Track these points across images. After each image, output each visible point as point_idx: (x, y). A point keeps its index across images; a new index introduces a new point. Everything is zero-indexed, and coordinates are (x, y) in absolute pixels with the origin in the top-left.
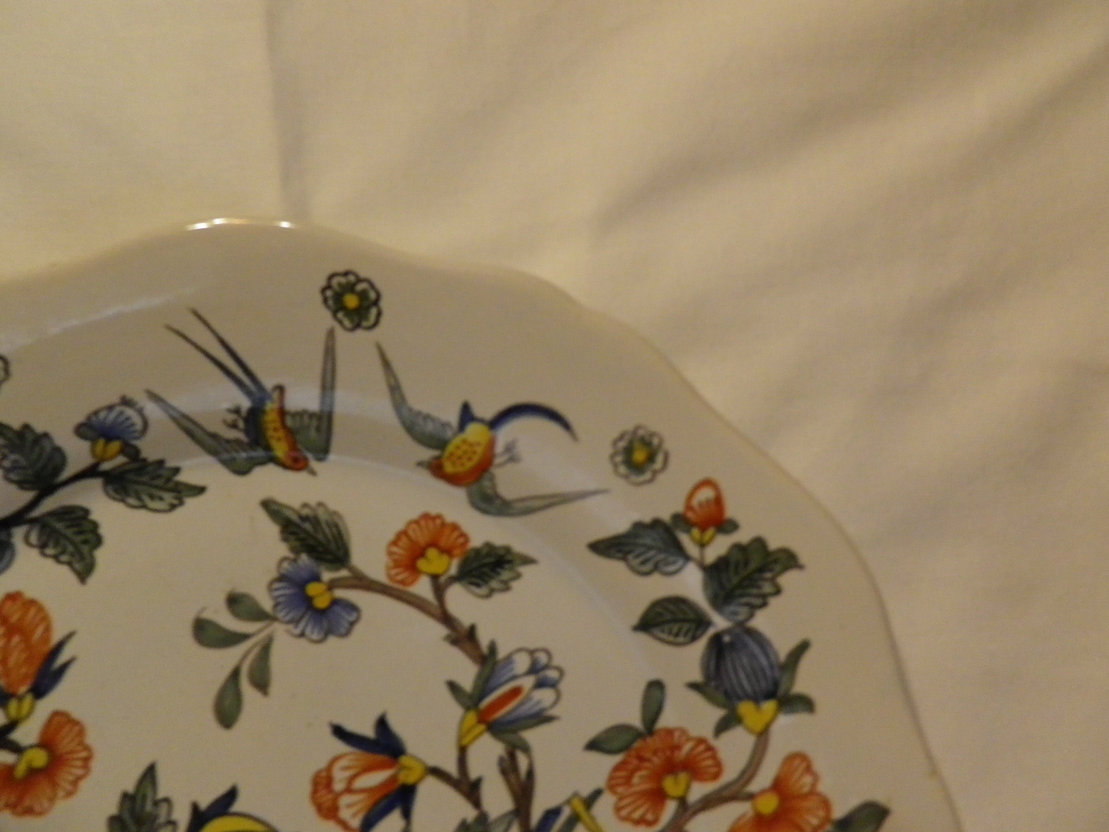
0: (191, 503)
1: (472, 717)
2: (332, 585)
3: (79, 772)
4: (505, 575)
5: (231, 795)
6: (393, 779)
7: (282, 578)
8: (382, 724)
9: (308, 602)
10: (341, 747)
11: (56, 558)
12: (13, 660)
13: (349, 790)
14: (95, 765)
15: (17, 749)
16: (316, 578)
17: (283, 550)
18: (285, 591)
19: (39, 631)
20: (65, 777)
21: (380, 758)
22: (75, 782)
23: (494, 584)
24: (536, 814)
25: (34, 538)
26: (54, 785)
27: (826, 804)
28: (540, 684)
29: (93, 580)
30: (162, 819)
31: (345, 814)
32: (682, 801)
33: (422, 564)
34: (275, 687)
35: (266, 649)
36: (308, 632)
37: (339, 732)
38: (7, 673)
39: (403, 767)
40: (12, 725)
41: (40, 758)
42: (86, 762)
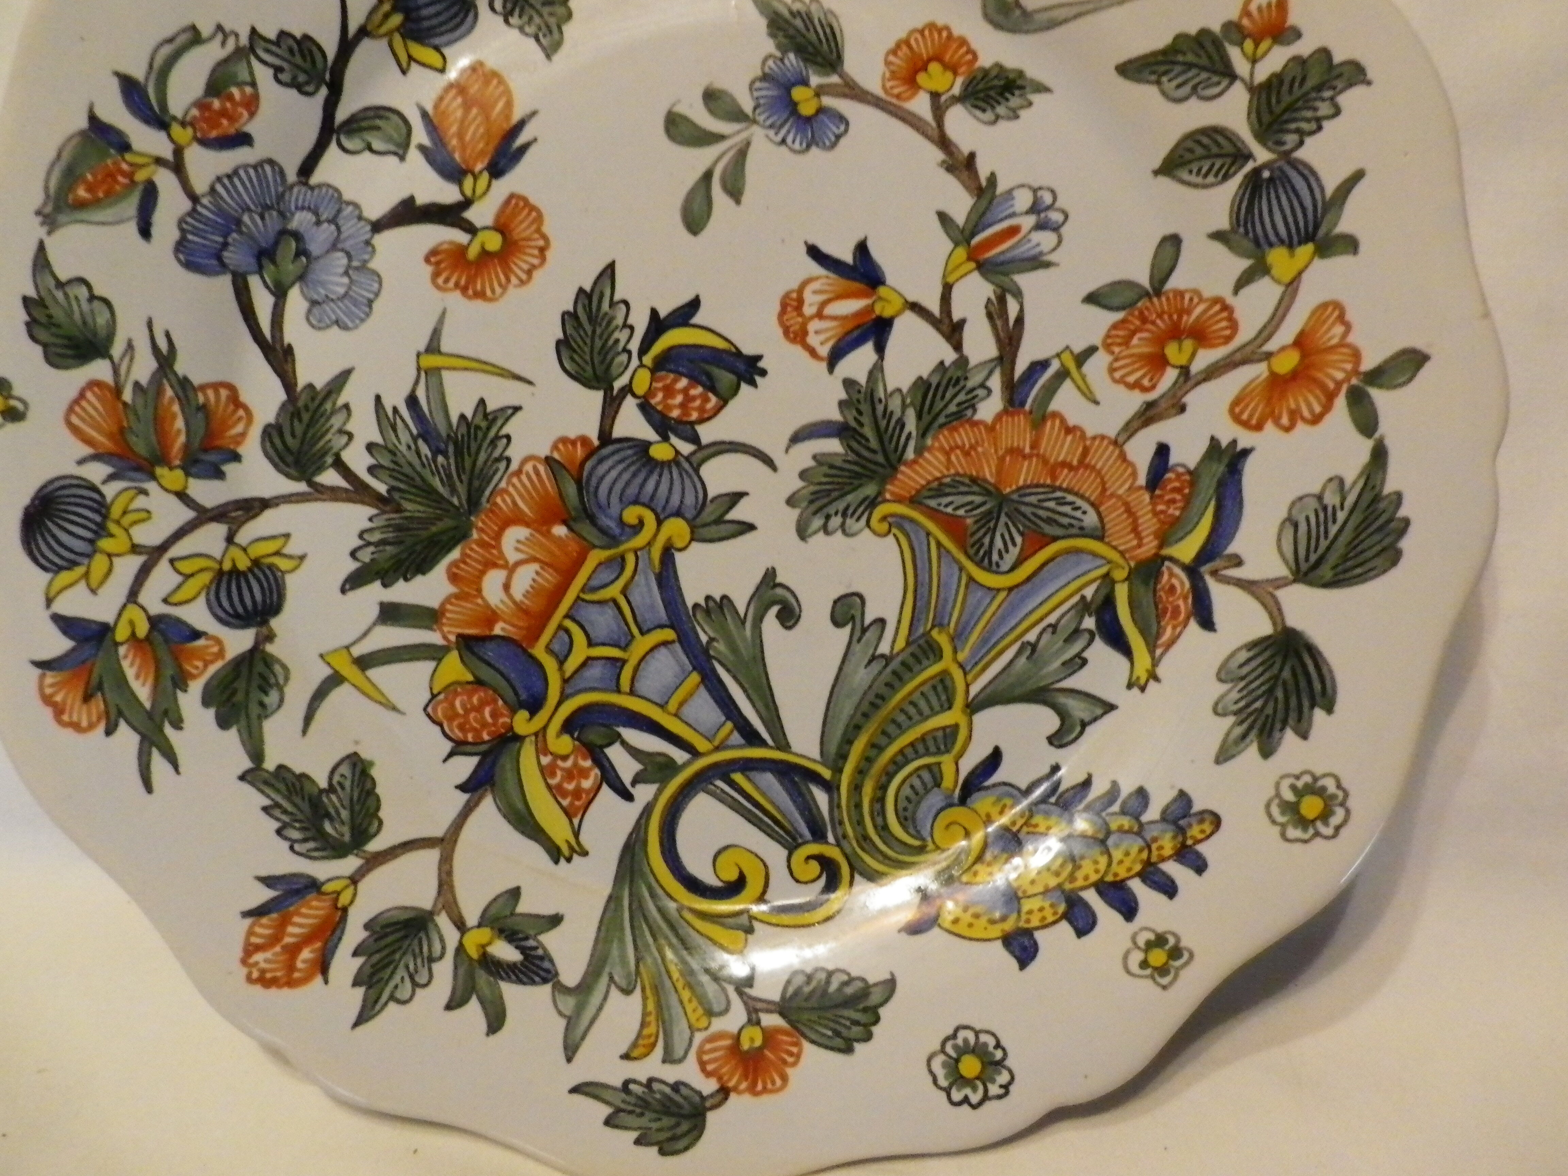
1: (961, 253)
2: (819, 92)
3: (536, 261)
4: (1014, 101)
5: (694, 305)
6: (870, 309)
7: (765, 77)
8: (862, 248)
9: (792, 107)
10: (815, 269)
11: (521, 29)
12: (469, 134)
13: (820, 315)
14: (552, 255)
15: (471, 229)
16: (803, 82)
17: (769, 46)
18: (766, 91)
19: (500, 106)
20: (520, 264)
21: (856, 286)
22: (530, 272)
23: (1001, 110)
24: (1021, 366)
26: (508, 272)
27: (1356, 355)
28: (1041, 226)
29: (560, 57)
30: (619, 321)
31: (813, 340)
32: (1185, 371)
33: (921, 78)
34: (747, 197)
35: (742, 154)
36: (789, 140)
37: (814, 252)
38: (463, 147)
39: (880, 298)
40: (467, 203)
41: (493, 242)
42: (543, 251)
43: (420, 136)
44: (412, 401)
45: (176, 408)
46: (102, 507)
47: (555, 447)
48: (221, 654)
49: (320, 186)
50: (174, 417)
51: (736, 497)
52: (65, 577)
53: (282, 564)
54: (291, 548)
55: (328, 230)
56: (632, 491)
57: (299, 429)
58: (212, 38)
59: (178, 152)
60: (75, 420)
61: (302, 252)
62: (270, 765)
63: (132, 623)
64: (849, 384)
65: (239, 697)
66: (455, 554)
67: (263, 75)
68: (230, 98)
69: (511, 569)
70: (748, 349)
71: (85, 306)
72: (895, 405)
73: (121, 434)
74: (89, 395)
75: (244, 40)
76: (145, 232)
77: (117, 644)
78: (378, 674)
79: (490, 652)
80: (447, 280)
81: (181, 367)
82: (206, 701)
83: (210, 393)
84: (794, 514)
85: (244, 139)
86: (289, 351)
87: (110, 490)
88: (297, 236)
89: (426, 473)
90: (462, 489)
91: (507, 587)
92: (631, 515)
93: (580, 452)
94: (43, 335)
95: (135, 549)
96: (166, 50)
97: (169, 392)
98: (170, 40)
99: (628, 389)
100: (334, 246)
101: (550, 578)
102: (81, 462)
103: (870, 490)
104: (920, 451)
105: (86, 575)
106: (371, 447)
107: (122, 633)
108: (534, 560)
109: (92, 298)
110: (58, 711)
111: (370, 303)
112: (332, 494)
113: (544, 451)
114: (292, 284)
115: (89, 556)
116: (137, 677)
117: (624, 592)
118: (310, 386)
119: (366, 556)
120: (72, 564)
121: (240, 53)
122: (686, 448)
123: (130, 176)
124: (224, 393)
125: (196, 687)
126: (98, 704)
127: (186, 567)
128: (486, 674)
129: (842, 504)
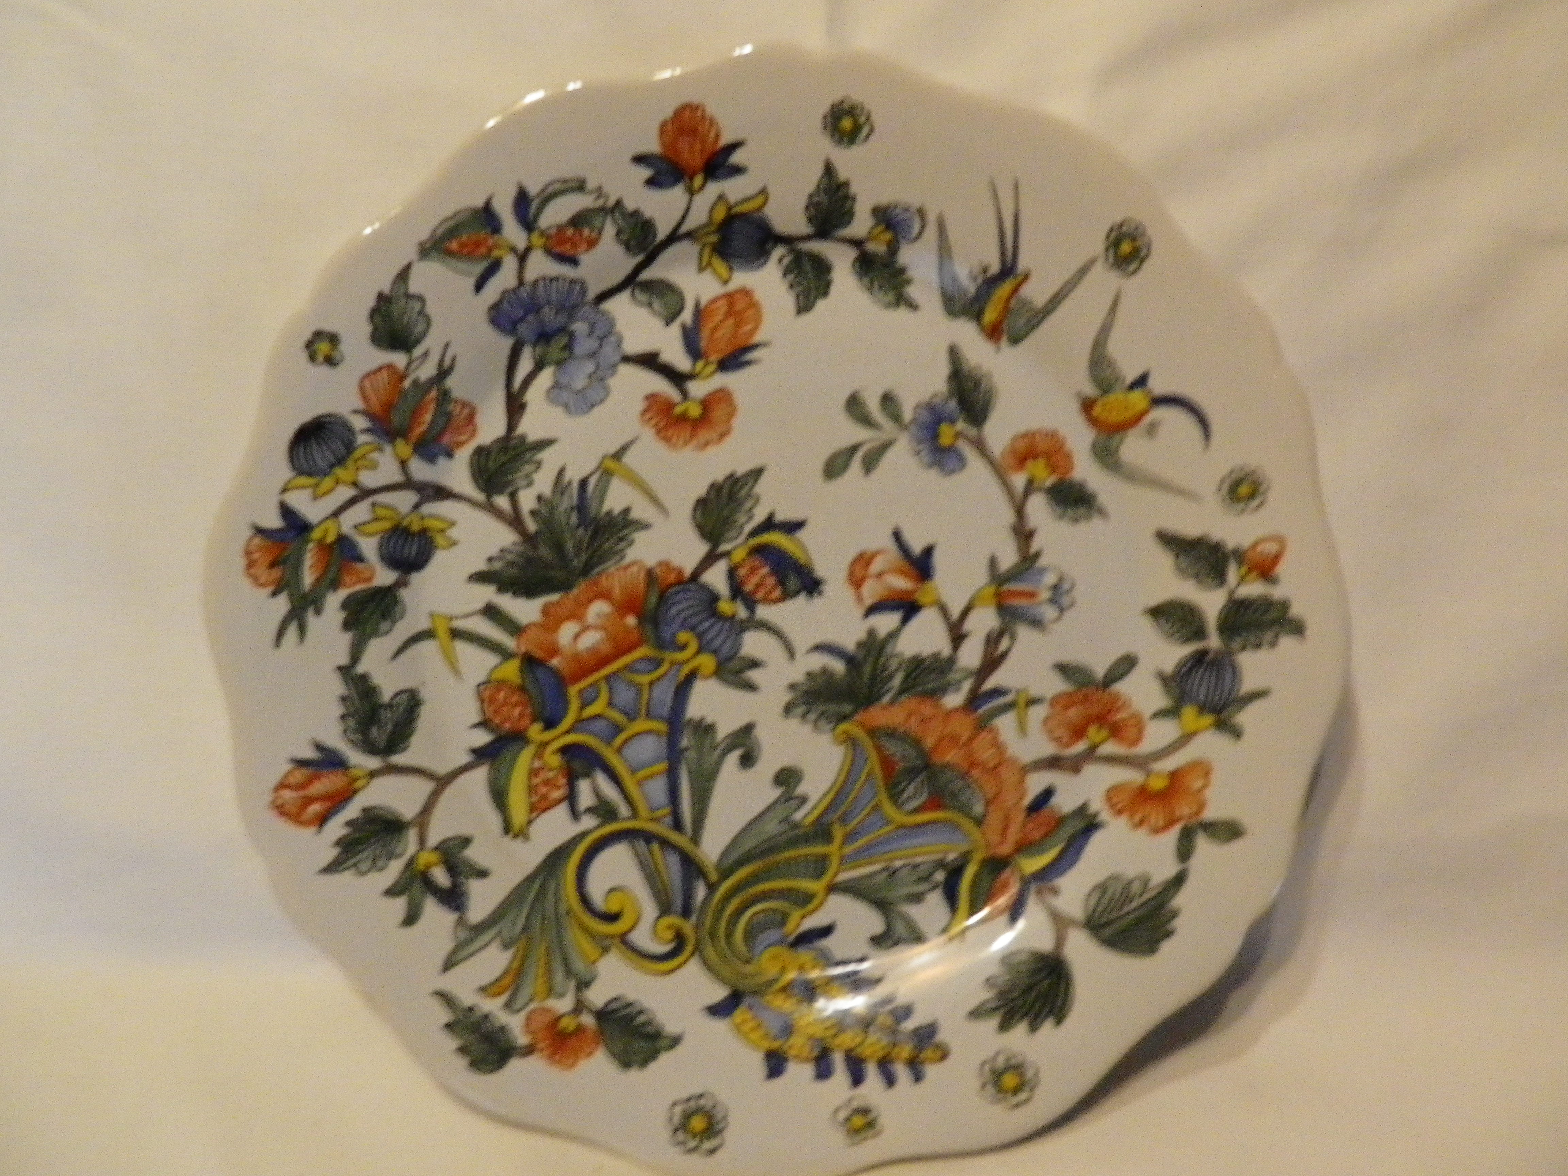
0: (903, 311)
1: (991, 590)
2: (958, 435)
3: (716, 438)
4: (1081, 512)
5: (800, 525)
6: (912, 592)
7: (929, 406)
8: (928, 551)
9: (936, 435)
10: (891, 546)
11: (791, 286)
12: (719, 334)
13: (878, 577)
14: (728, 441)
15: (685, 395)
16: (953, 422)
17: (943, 387)
18: (925, 416)
19: (748, 328)
20: (704, 435)
21: (912, 572)
22: (707, 444)
23: (1070, 512)
24: (990, 683)
25: (786, 261)
26: (692, 436)
27: (1201, 806)
28: (1053, 601)
29: (805, 317)
30: (746, 507)
31: (865, 591)
32: (1093, 749)
33: (1029, 464)
34: (876, 474)
35: (886, 446)
36: (923, 454)
37: (897, 536)
38: (710, 341)
39: (922, 588)
40: (691, 376)
41: (695, 411)
42: (723, 435)
43: (687, 316)
44: (583, 484)
45: (432, 407)
46: (350, 447)
47: (660, 564)
48: (369, 579)
49: (604, 313)
50: (427, 411)
51: (756, 664)
52: (303, 480)
53: (439, 540)
54: (453, 533)
55: (593, 343)
56: (694, 621)
57: (502, 459)
58: (591, 192)
59: (528, 250)
60: (367, 384)
61: (569, 347)
62: (360, 669)
63: (326, 532)
64: (871, 633)
65: (366, 614)
66: (554, 597)
67: (610, 230)
68: (581, 233)
69: (586, 628)
70: (819, 572)
71: (414, 316)
72: (894, 664)
73: (389, 407)
74: (385, 373)
75: (611, 202)
76: (479, 287)
77: (309, 540)
78: (461, 646)
79: (540, 673)
80: (650, 419)
81: (451, 382)
82: (344, 607)
83: (458, 408)
84: (788, 696)
85: (573, 261)
86: (522, 407)
87: (362, 439)
88: (571, 336)
89: (568, 535)
90: (583, 557)
91: (576, 637)
92: (683, 636)
93: (672, 578)
94: (378, 320)
95: (355, 484)
96: (558, 186)
97: (433, 394)
98: (565, 181)
99: (727, 554)
100: (592, 355)
101: (606, 648)
102: (355, 412)
103: (847, 708)
104: (892, 702)
105: (316, 485)
106: (540, 498)
107: (316, 534)
108: (602, 628)
109: (421, 312)
110: (251, 564)
111: (593, 405)
112: (497, 513)
113: (651, 562)
114: (550, 365)
115: (326, 473)
116: (311, 567)
117: (651, 684)
118: (523, 438)
119: (497, 565)
120: (312, 474)
121: (604, 211)
122: (742, 613)
123: (490, 250)
124: (466, 411)
125: (342, 594)
126: (276, 573)
127: (381, 512)
128: (530, 686)
129: (823, 708)
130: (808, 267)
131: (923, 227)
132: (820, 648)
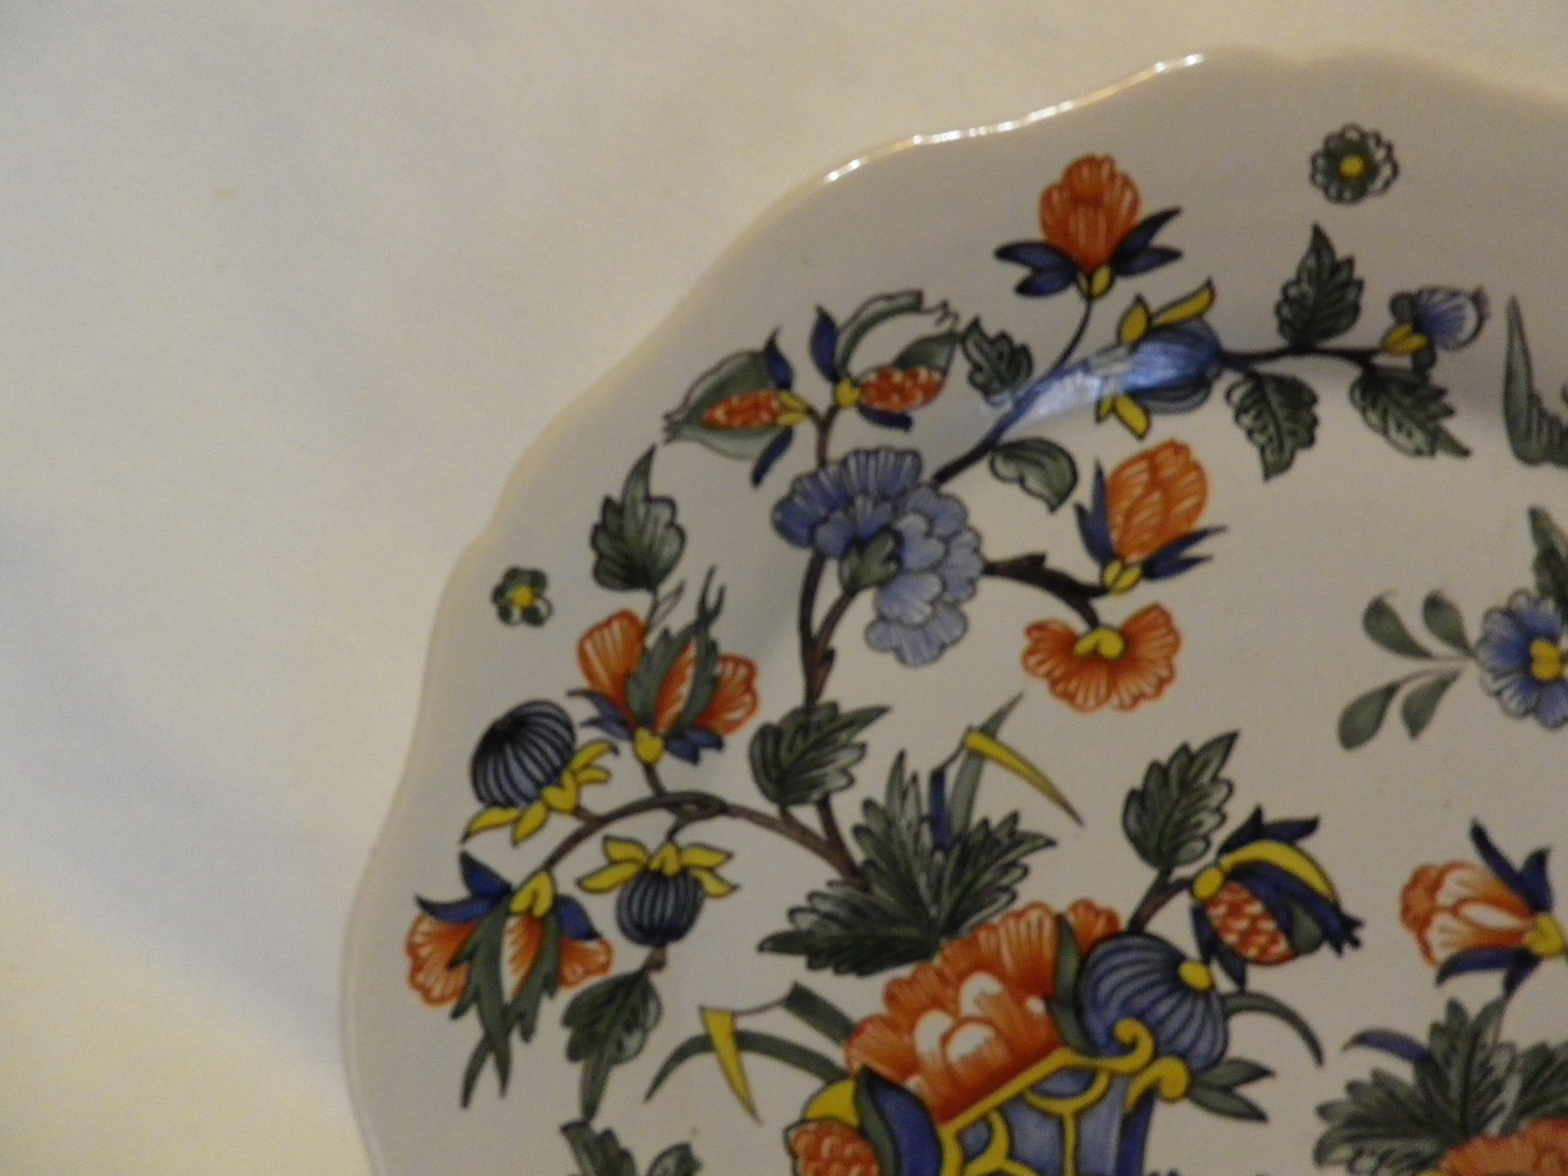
0: (1443, 460)
3: (1148, 690)
5: (1309, 827)
6: (1518, 934)
7: (1508, 613)
8: (1539, 860)
9: (1527, 661)
10: (1470, 854)
11: (1250, 433)
12: (1140, 518)
13: (1454, 910)
14: (1170, 692)
15: (1093, 621)
16: (1552, 638)
17: (1528, 580)
18: (1503, 629)
19: (1187, 504)
20: (1129, 686)
21: (1514, 899)
22: (1137, 699)
25: (1237, 395)
26: (1112, 687)
29: (1279, 482)
30: (1214, 802)
31: (1434, 936)
34: (1429, 735)
35: (1443, 685)
36: (1507, 694)
37: (1479, 836)
38: (1126, 530)
39: (1534, 927)
40: (1101, 590)
41: (1112, 646)
42: (1162, 683)
43: (1084, 493)
44: (938, 777)
45: (690, 672)
46: (567, 751)
47: (1074, 907)
48: (605, 967)
49: (950, 497)
50: (683, 679)
51: (1258, 1073)
52: (497, 815)
53: (710, 884)
54: (728, 872)
55: (935, 548)
56: (1142, 1002)
57: (800, 744)
58: (930, 311)
59: (834, 410)
60: (589, 647)
61: (896, 557)
62: (599, 1125)
63: (535, 896)
64: (1455, 1008)
65: (601, 1028)
66: (905, 972)
67: (960, 367)
68: (915, 376)
69: (961, 1022)
70: (1350, 906)
71: (660, 529)
72: (1501, 1061)
73: (623, 679)
74: (616, 627)
75: (962, 326)
76: (757, 477)
77: (508, 914)
78: (753, 1061)
79: (892, 1104)
80: (1040, 663)
81: (718, 631)
82: (569, 1019)
83: (730, 667)
84: (1319, 1128)
85: (903, 422)
86: (829, 657)
87: (584, 735)
88: (899, 539)
89: (916, 866)
90: (947, 901)
91: (945, 1039)
92: (1127, 1029)
93: (1100, 928)
94: (604, 543)
95: (578, 811)
96: (881, 306)
97: (692, 652)
98: (889, 297)
99: (1188, 884)
100: (935, 567)
101: (999, 1055)
102: (573, 693)
103: (1426, 1146)
104: (1507, 1131)
105: (516, 821)
106: (868, 805)
107: (519, 903)
108: (987, 1022)
109: (672, 524)
110: (417, 966)
111: (943, 647)
112: (802, 835)
113: (1060, 904)
114: (867, 586)
115: (529, 800)
116: (514, 959)
117: (1079, 1115)
118: (833, 706)
119: (805, 922)
120: (509, 803)
121: (952, 339)
122: (1225, 985)
123: (774, 415)
124: (742, 671)
125: (565, 996)
126: (459, 977)
127: (618, 851)
128: (875, 1125)
129: (1384, 1145)
130: (1275, 399)
131: (1481, 319)
132: (1365, 1039)
